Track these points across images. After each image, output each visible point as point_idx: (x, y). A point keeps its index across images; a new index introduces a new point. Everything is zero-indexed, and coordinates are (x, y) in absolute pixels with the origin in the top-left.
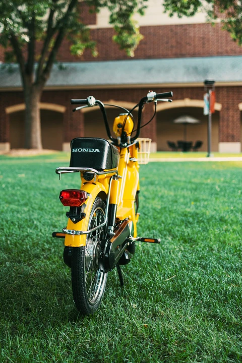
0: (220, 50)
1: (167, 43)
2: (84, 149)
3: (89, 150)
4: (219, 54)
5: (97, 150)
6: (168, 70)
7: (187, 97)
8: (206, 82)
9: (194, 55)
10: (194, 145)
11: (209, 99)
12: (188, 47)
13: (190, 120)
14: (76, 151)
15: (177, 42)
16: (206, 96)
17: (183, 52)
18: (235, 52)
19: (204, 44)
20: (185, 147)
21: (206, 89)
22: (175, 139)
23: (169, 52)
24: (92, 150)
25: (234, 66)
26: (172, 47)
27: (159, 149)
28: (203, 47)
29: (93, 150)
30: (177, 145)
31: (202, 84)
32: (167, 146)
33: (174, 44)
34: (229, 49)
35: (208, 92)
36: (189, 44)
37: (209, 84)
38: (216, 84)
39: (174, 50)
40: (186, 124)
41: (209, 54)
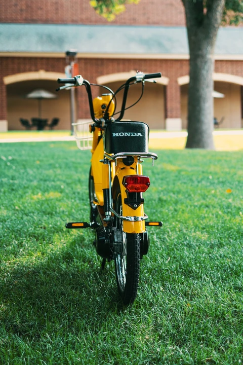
0: (75, 18)
1: (16, 5)
2: (126, 133)
3: (131, 134)
4: (74, 22)
5: (140, 134)
6: (18, 37)
7: (42, 69)
8: (68, 53)
9: (46, 22)
10: (50, 122)
11: (71, 71)
12: (40, 12)
13: (45, 94)
14: (117, 135)
15: (27, 6)
16: (68, 69)
17: (35, 18)
18: (91, 22)
19: (57, 9)
20: (40, 125)
21: (67, 61)
22: (29, 116)
23: (19, 17)
24: (134, 134)
25: (90, 36)
26: (22, 10)
27: (11, 129)
28: (57, 13)
29: (136, 134)
30: (31, 123)
31: (63, 55)
32: (19, 124)
33: (24, 7)
34: (84, 17)
35: (70, 64)
36: (41, 9)
37: (71, 55)
38: (78, 56)
39: (24, 15)
40: (41, 99)
41: (62, 22)
